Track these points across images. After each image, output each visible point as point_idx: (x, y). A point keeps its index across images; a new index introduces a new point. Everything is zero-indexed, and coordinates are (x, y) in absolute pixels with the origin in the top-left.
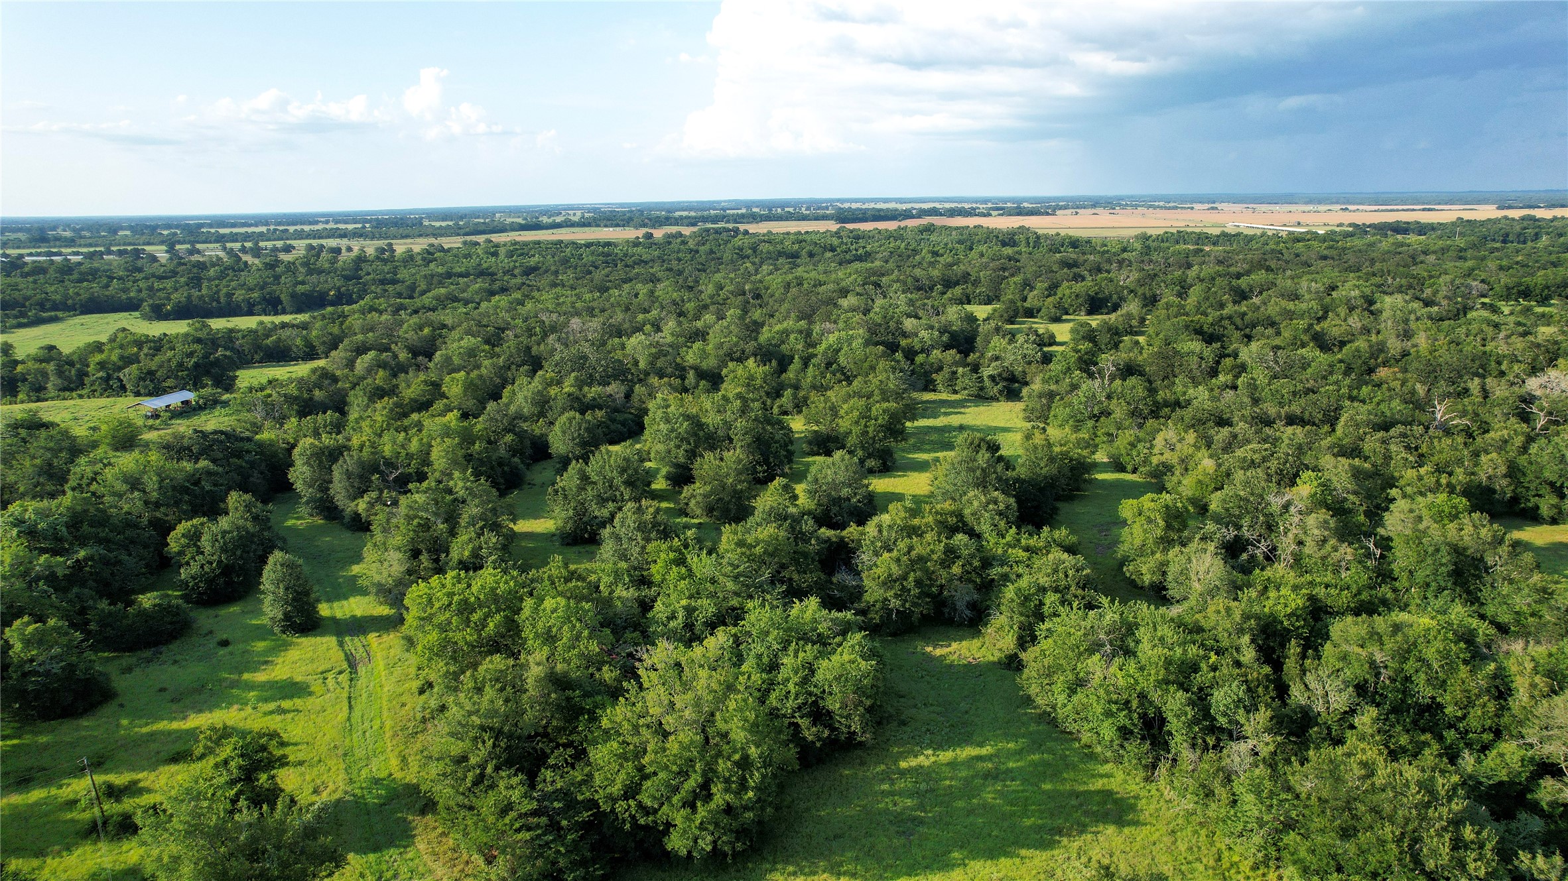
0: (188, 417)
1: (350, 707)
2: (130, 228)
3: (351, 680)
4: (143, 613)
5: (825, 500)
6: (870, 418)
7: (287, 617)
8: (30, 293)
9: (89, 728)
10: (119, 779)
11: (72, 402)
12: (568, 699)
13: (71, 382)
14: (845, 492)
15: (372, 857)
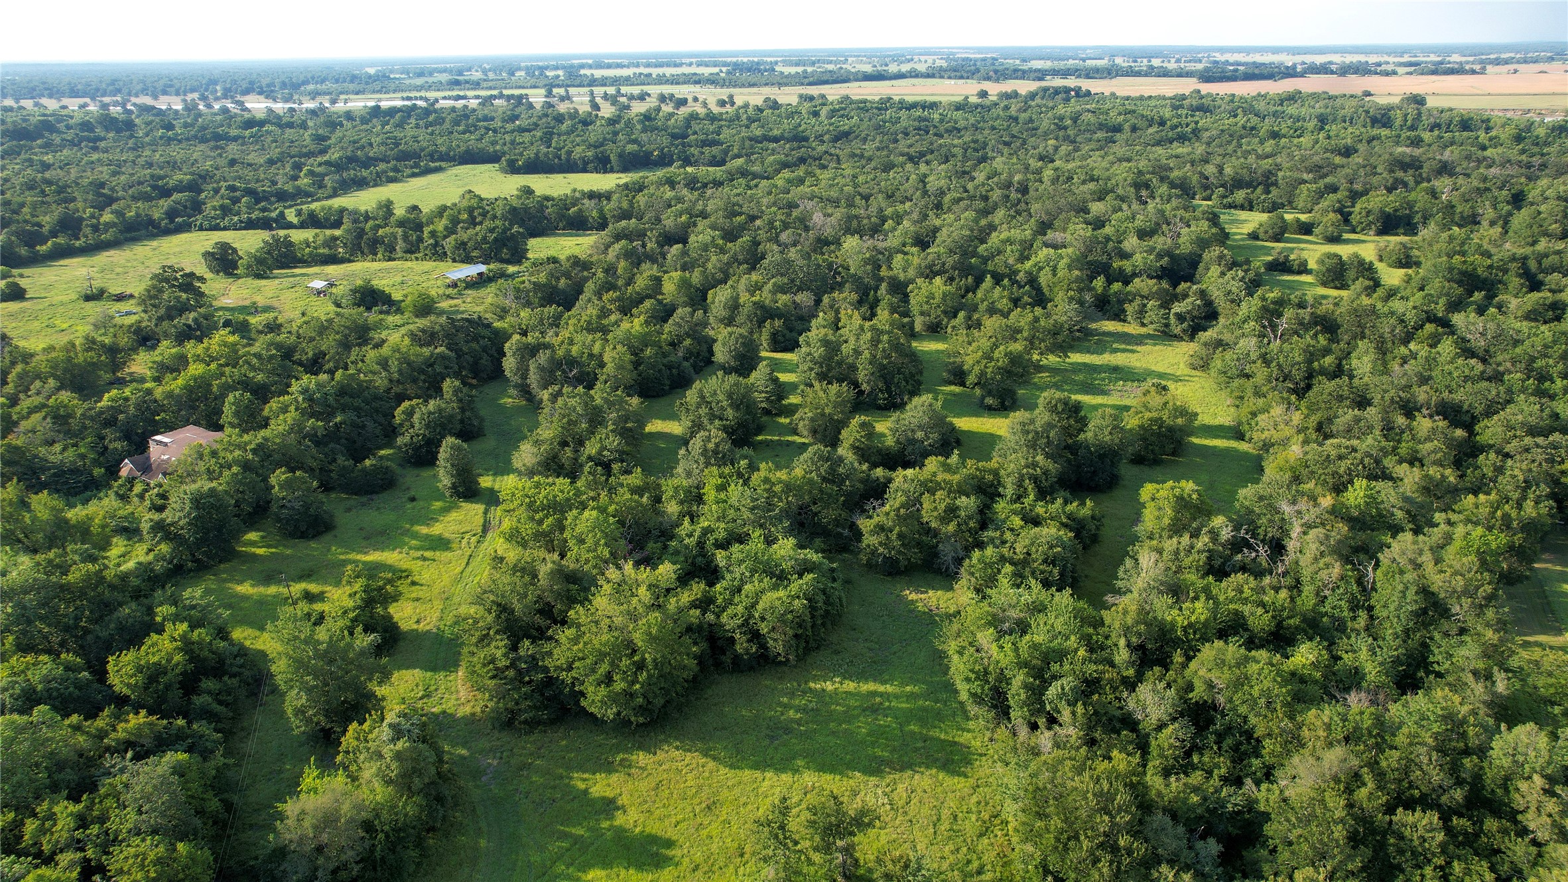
0: (478, 288)
1: (468, 564)
2: (527, 69)
3: (478, 542)
4: (364, 470)
5: (902, 439)
6: (991, 359)
7: (454, 486)
8: (425, 144)
9: (314, 547)
10: (314, 588)
11: (409, 264)
12: (568, 590)
13: (412, 245)
14: (920, 435)
15: (429, 674)
